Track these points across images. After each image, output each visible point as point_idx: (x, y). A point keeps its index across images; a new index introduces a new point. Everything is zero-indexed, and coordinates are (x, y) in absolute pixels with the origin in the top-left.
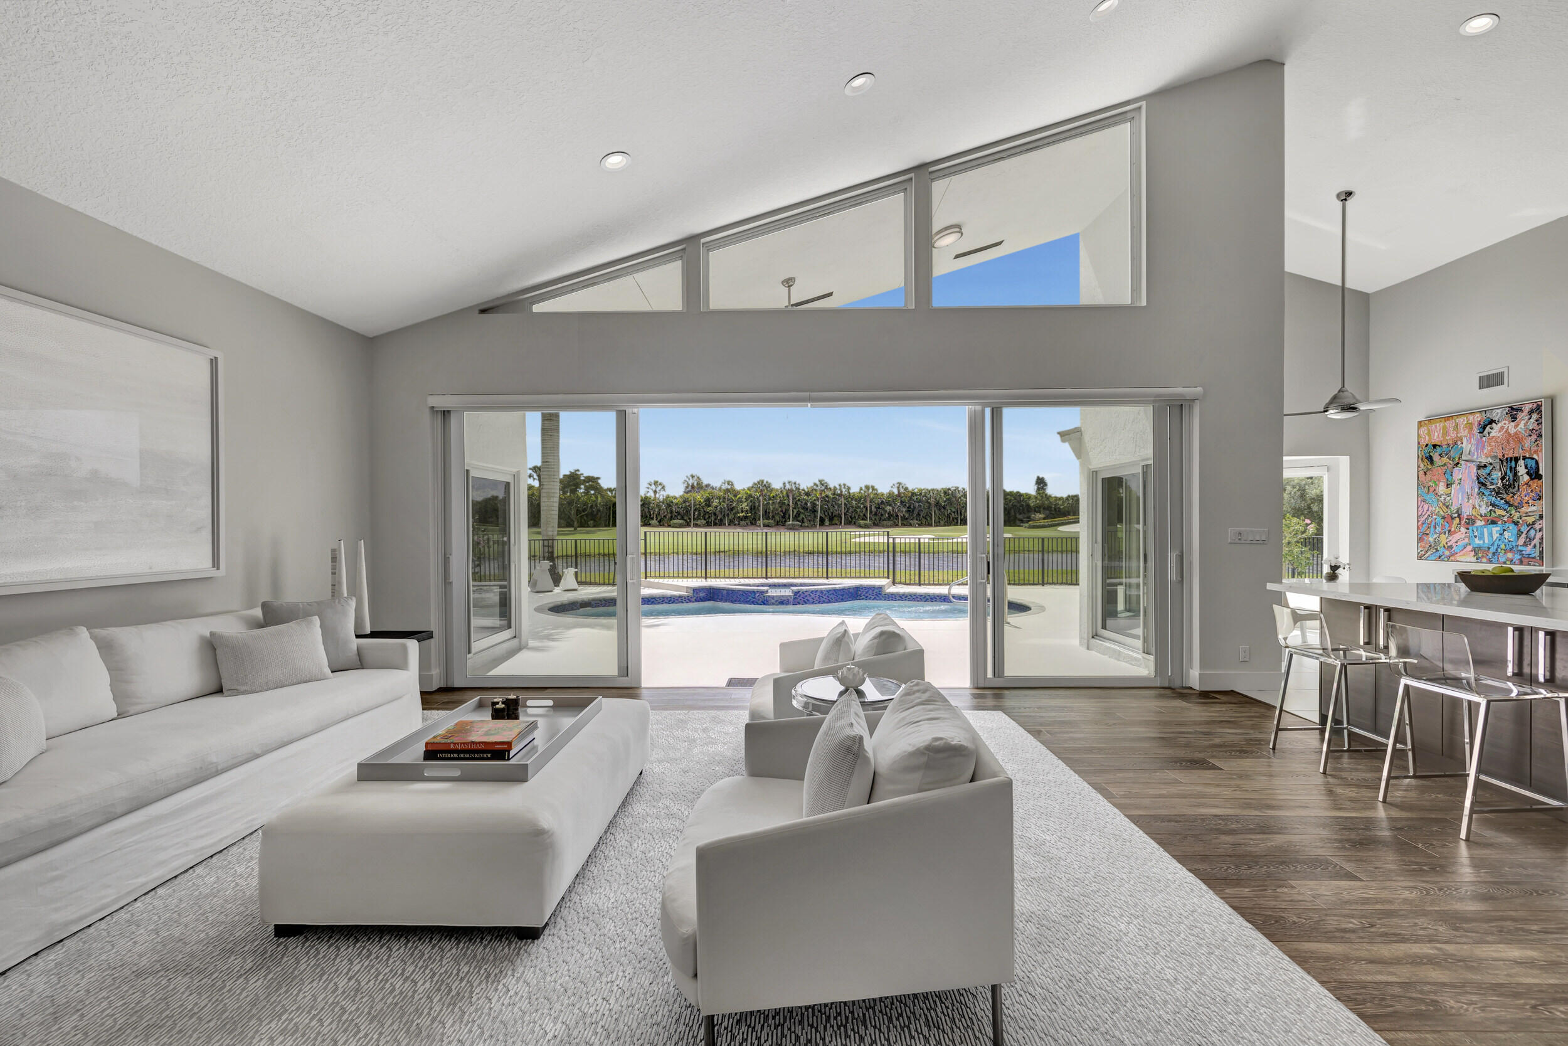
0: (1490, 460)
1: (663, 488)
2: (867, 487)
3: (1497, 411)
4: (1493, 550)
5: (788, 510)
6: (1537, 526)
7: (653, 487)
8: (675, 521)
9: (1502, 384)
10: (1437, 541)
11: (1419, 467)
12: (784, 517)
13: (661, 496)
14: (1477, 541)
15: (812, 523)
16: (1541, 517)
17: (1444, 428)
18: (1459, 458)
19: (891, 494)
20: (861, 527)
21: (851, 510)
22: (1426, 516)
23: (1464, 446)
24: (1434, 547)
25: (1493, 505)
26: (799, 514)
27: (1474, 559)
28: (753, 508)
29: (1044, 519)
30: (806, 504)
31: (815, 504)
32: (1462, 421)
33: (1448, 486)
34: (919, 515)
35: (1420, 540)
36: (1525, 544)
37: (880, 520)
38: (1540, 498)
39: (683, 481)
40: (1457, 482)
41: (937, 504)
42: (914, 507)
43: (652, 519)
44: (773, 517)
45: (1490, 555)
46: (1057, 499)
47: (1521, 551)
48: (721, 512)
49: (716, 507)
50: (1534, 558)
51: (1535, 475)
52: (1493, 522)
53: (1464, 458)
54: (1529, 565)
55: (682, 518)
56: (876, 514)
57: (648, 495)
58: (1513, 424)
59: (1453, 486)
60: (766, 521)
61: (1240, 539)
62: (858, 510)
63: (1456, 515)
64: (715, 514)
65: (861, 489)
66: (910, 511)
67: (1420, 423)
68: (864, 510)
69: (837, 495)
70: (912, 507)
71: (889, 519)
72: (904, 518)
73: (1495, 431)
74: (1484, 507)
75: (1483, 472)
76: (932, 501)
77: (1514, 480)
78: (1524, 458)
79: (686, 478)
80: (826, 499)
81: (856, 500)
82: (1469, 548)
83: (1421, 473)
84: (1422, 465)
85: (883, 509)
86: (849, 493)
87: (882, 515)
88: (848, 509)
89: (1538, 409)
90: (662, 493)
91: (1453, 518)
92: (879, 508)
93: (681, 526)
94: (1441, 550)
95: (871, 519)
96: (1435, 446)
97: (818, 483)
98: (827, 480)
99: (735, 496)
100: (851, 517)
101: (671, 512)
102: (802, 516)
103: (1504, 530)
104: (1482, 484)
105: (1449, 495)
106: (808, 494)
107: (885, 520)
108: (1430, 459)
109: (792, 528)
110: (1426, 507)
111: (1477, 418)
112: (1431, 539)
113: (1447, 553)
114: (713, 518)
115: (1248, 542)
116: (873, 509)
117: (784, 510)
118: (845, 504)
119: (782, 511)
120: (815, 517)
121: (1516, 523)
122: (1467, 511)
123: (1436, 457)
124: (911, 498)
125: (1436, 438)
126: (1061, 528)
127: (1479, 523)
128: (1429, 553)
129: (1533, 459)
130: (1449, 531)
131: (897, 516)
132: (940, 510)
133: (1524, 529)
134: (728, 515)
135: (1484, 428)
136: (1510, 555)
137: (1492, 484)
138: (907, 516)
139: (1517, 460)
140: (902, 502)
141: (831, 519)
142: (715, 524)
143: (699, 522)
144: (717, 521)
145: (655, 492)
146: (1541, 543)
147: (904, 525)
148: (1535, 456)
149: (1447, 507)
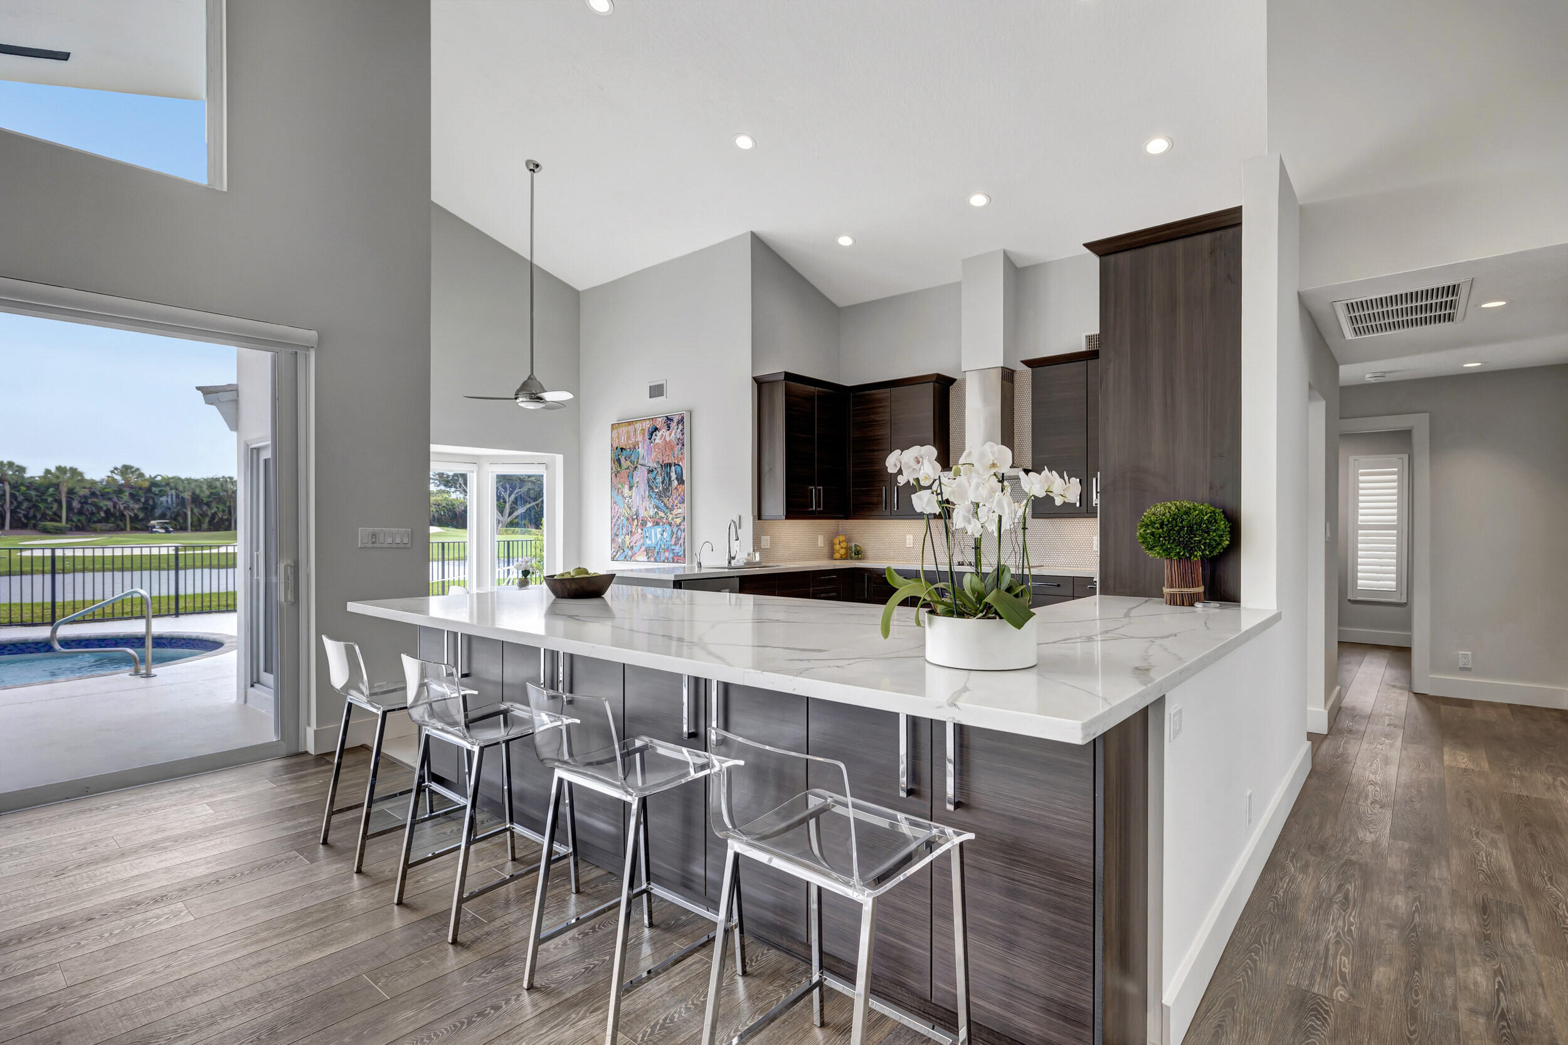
0: (655, 465)
2: (61, 469)
3: (660, 419)
4: (657, 550)
6: (682, 527)
9: (663, 395)
10: (624, 542)
11: (612, 469)
14: (648, 542)
16: (684, 518)
17: (628, 432)
18: (637, 462)
19: (111, 481)
20: (46, 531)
21: (25, 505)
22: (616, 518)
23: (640, 450)
24: (621, 548)
25: (657, 507)
27: (645, 559)
32: (638, 426)
33: (631, 488)
34: (163, 514)
35: (613, 541)
36: (675, 544)
37: (89, 520)
38: (683, 502)
40: (636, 485)
41: (196, 499)
42: (155, 502)
45: (656, 554)
47: (673, 550)
50: (680, 556)
51: (681, 481)
52: (658, 524)
53: (640, 462)
54: (677, 562)
56: (79, 512)
58: (668, 432)
59: (634, 488)
61: (373, 543)
62: (42, 506)
63: (635, 517)
65: (48, 472)
66: (147, 508)
67: (613, 425)
68: (55, 506)
70: (151, 502)
71: (106, 520)
72: (135, 519)
73: (658, 438)
74: (652, 509)
75: (651, 476)
76: (187, 495)
77: (669, 485)
78: (675, 464)
81: (36, 489)
82: (643, 548)
83: (614, 474)
84: (614, 468)
85: (95, 505)
86: (24, 477)
87: (92, 514)
88: (20, 504)
89: (681, 421)
91: (633, 520)
92: (86, 503)
94: (626, 550)
95: (68, 520)
96: (622, 449)
100: (26, 516)
103: (664, 531)
104: (651, 487)
105: (630, 497)
107: (99, 521)
108: (619, 461)
110: (617, 508)
111: (647, 425)
112: (620, 540)
113: (630, 553)
115: (384, 546)
116: (76, 504)
118: (12, 495)
121: (670, 524)
122: (642, 513)
123: (623, 460)
124: (149, 490)
125: (623, 444)
127: (649, 524)
128: (619, 553)
129: (679, 465)
130: (631, 532)
131: (123, 515)
133: (675, 530)
135: (652, 435)
136: (667, 554)
137: (656, 487)
138: (141, 515)
139: (670, 465)
140: (132, 496)
146: (684, 542)
147: (135, 529)
148: (681, 464)
149: (630, 509)
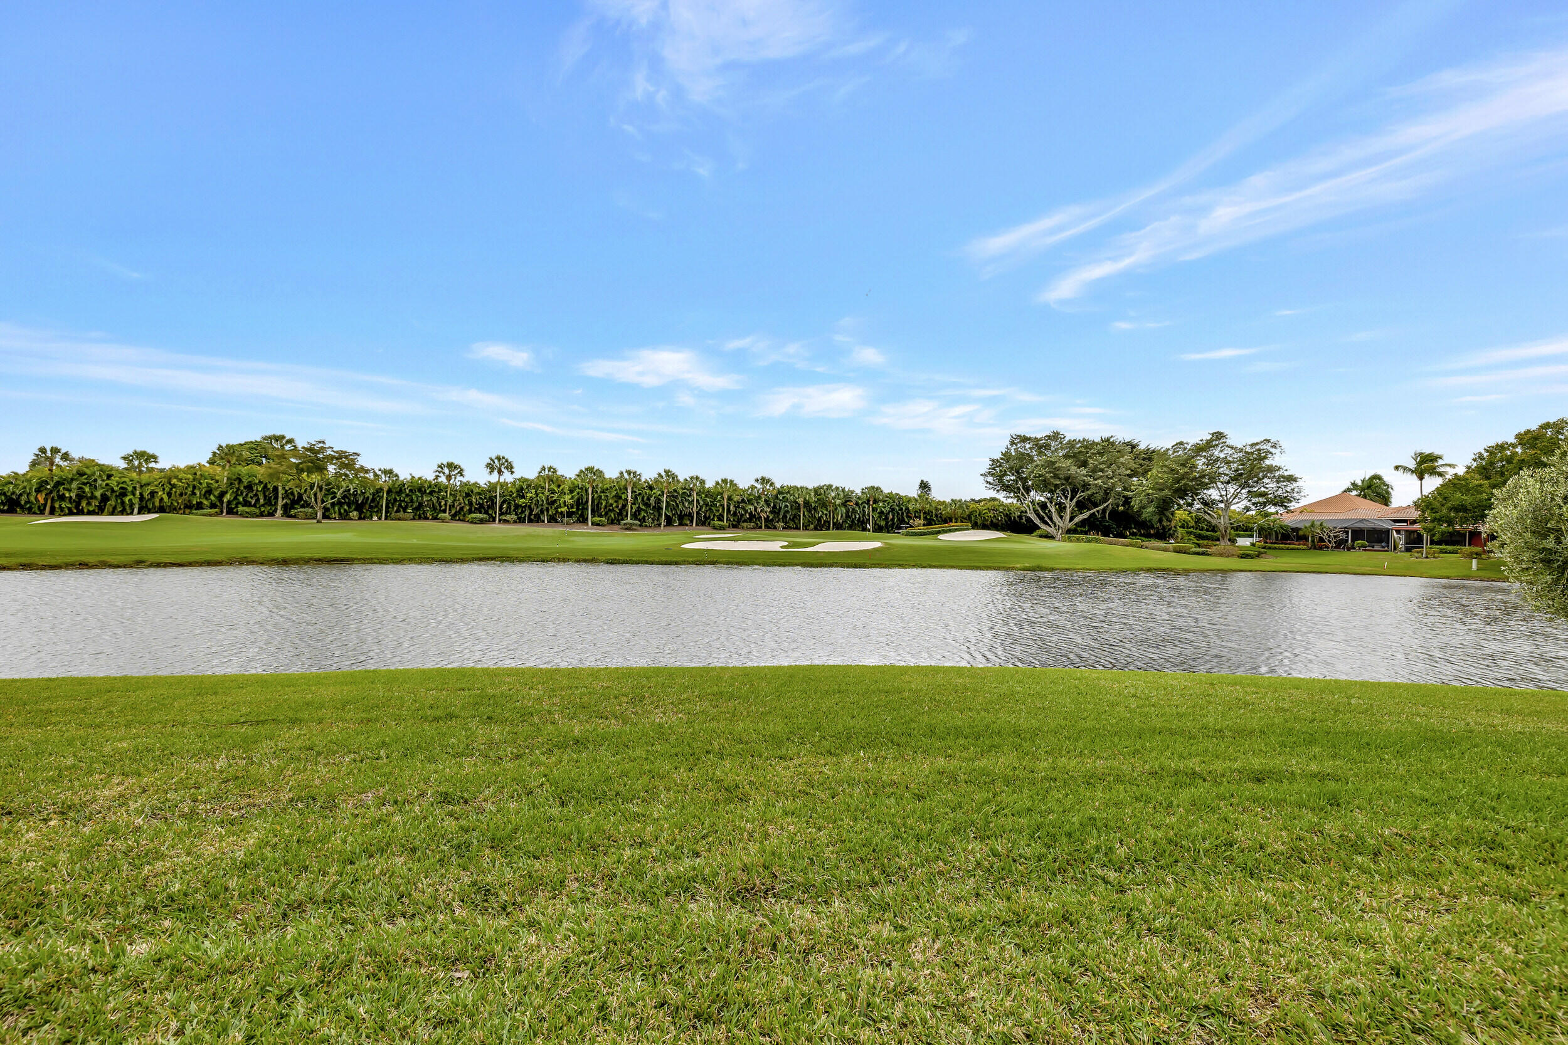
1: (461, 473)
2: (725, 481)
5: (624, 506)
7: (446, 471)
8: (474, 515)
12: (620, 514)
13: (457, 481)
15: (656, 522)
19: (754, 489)
20: (715, 528)
21: (705, 508)
26: (639, 510)
28: (580, 503)
29: (924, 525)
30: (649, 499)
31: (659, 499)
34: (785, 517)
37: (740, 521)
39: (485, 464)
41: (807, 504)
42: (780, 508)
43: (444, 511)
44: (606, 514)
46: (940, 503)
48: (537, 505)
49: (531, 499)
55: (486, 512)
56: (735, 514)
57: (440, 480)
60: (597, 519)
62: (713, 509)
64: (530, 507)
65: (717, 483)
66: (775, 511)
68: (721, 509)
69: (687, 490)
70: (778, 507)
71: (750, 520)
72: (767, 520)
76: (801, 501)
79: (489, 461)
80: (673, 495)
81: (711, 497)
85: (743, 508)
86: (704, 487)
87: (742, 515)
88: (701, 507)
90: (459, 478)
92: (738, 506)
93: (482, 521)
95: (727, 520)
97: (663, 474)
98: (674, 470)
99: (559, 486)
100: (704, 517)
101: (470, 503)
102: (643, 514)
106: (651, 488)
107: (745, 521)
109: (629, 528)
114: (527, 513)
116: (732, 508)
117: (620, 506)
118: (698, 501)
119: (617, 507)
120: (660, 515)
124: (777, 497)
126: (941, 537)
131: (760, 517)
132: (810, 511)
134: (547, 510)
138: (771, 517)
140: (766, 501)
141: (681, 518)
142: (530, 521)
143: (508, 517)
144: (532, 517)
145: (449, 477)
147: (767, 529)
